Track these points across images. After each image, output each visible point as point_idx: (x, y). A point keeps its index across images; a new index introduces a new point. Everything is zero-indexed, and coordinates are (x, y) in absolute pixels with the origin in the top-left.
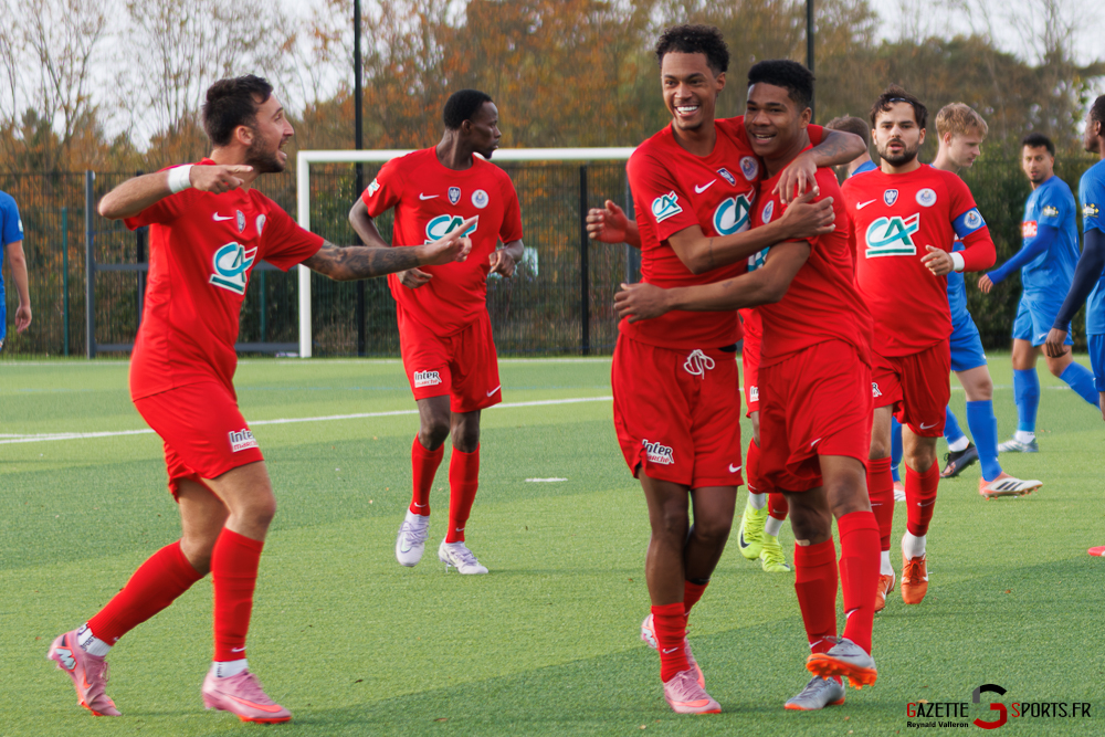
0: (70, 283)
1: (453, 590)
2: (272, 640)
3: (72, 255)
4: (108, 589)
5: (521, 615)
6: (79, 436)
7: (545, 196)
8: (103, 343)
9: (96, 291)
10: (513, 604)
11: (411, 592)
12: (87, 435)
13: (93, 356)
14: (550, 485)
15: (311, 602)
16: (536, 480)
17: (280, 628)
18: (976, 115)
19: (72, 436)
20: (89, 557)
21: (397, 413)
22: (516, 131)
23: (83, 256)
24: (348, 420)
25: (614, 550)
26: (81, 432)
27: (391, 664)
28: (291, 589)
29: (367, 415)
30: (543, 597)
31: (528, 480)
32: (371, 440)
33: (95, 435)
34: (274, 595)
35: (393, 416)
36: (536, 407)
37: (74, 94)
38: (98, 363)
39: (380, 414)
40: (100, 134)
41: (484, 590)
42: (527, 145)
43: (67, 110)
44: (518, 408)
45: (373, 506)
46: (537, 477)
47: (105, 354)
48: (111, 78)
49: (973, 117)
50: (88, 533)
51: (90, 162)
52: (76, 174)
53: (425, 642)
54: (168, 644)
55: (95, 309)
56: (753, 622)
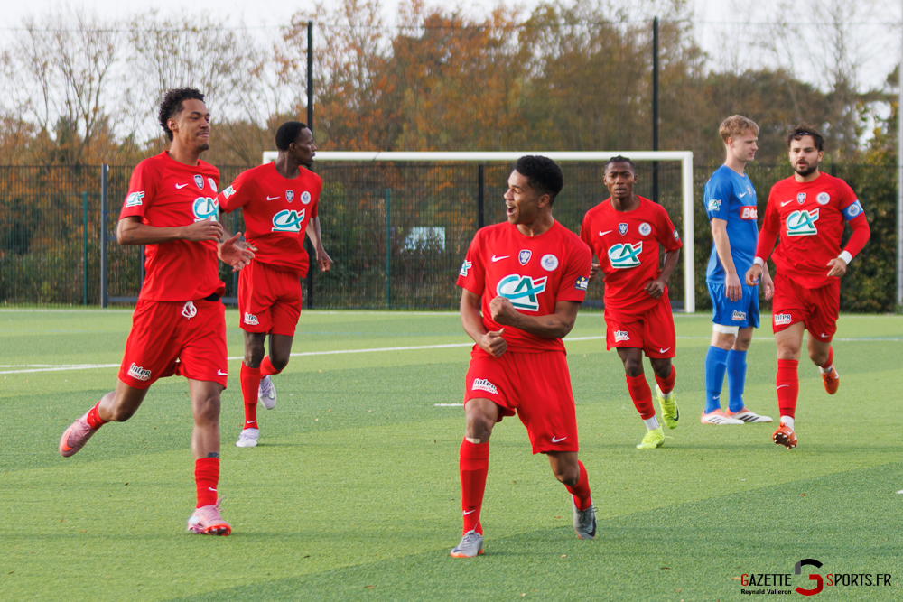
0: (89, 249)
1: (379, 488)
2: (241, 524)
3: (90, 228)
4: (116, 484)
5: (430, 508)
6: (95, 366)
7: (451, 186)
8: (114, 296)
9: (109, 256)
10: (424, 499)
11: (347, 489)
12: (101, 366)
13: (105, 306)
14: (453, 409)
15: (270, 495)
16: (442, 405)
17: (247, 516)
18: (748, 120)
19: (89, 366)
20: (102, 459)
21: (337, 352)
22: (429, 137)
23: (99, 230)
24: (299, 356)
25: (502, 459)
26: (96, 364)
27: (332, 544)
28: (255, 486)
29: (314, 353)
30: (448, 494)
31: (437, 405)
32: (317, 372)
33: (107, 366)
34: (243, 490)
35: (333, 355)
36: (443, 349)
37: (93, 105)
38: (109, 311)
39: (324, 353)
40: (112, 136)
41: (402, 489)
42: (438, 149)
43: (86, 117)
44: (429, 349)
45: (318, 423)
46: (444, 403)
47: (115, 305)
48: (121, 93)
49: (745, 122)
50: (101, 441)
51: (104, 157)
52: (95, 167)
53: (358, 527)
54: (162, 526)
55: (107, 270)
56: (607, 516)
